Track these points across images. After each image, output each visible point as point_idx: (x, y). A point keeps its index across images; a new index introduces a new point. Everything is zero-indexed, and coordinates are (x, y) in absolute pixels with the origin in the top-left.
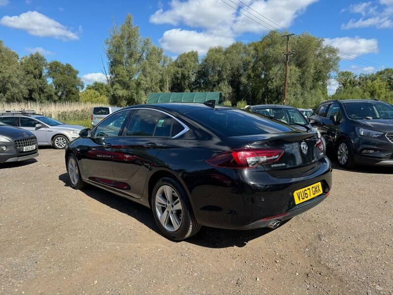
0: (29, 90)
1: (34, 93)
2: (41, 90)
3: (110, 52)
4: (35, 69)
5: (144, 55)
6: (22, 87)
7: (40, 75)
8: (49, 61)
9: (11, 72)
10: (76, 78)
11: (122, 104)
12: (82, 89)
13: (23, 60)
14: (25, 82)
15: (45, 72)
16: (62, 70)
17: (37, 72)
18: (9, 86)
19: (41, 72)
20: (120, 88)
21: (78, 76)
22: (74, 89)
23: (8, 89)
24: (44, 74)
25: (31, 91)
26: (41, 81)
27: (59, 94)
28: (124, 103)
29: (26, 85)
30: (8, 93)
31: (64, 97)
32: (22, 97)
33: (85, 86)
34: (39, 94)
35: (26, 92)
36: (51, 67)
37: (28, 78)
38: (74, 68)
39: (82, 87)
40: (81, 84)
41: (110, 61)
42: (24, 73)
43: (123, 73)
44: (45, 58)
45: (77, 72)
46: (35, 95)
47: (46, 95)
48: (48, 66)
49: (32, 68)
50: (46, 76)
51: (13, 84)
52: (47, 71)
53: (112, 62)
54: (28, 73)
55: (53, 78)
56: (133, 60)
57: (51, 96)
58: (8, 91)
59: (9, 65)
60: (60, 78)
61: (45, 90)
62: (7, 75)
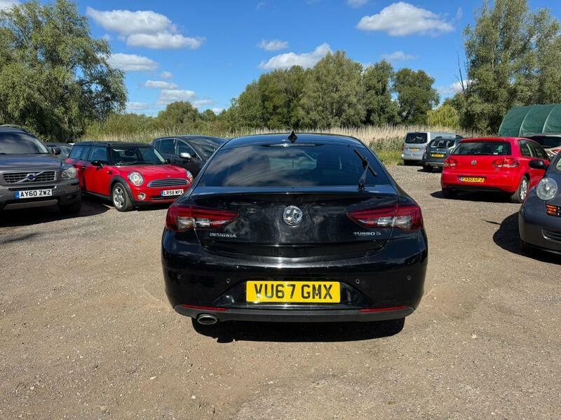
0: (368, 111)
1: (373, 114)
2: (382, 109)
3: (470, 46)
4: (378, 82)
5: (533, 40)
6: (360, 107)
7: (384, 90)
8: (396, 69)
9: (349, 89)
10: (429, 89)
11: (479, 126)
12: (437, 105)
13: (366, 73)
14: (364, 101)
15: (390, 84)
16: (411, 80)
17: (380, 86)
18: (345, 107)
19: (385, 85)
20: (478, 101)
21: (433, 86)
22: (425, 106)
23: (344, 111)
24: (388, 88)
25: (369, 112)
26: (383, 97)
27: (404, 114)
28: (483, 124)
29: (366, 104)
30: (344, 116)
31: (410, 117)
32: (359, 120)
33: (442, 101)
34: (379, 115)
35: (363, 113)
36: (398, 78)
37: (368, 96)
38: (429, 76)
39: (437, 102)
40: (435, 98)
41: (469, 60)
42: (363, 89)
43: (488, 75)
44: (392, 66)
45: (432, 81)
46: (374, 117)
47: (387, 115)
48: (395, 77)
49: (374, 81)
50: (391, 90)
51: (350, 105)
52: (393, 83)
53: (473, 62)
54: (369, 88)
55: (400, 92)
56: (509, 53)
57: (393, 116)
58: (344, 114)
59: (349, 80)
60: (407, 91)
61: (386, 110)
62: (344, 94)
